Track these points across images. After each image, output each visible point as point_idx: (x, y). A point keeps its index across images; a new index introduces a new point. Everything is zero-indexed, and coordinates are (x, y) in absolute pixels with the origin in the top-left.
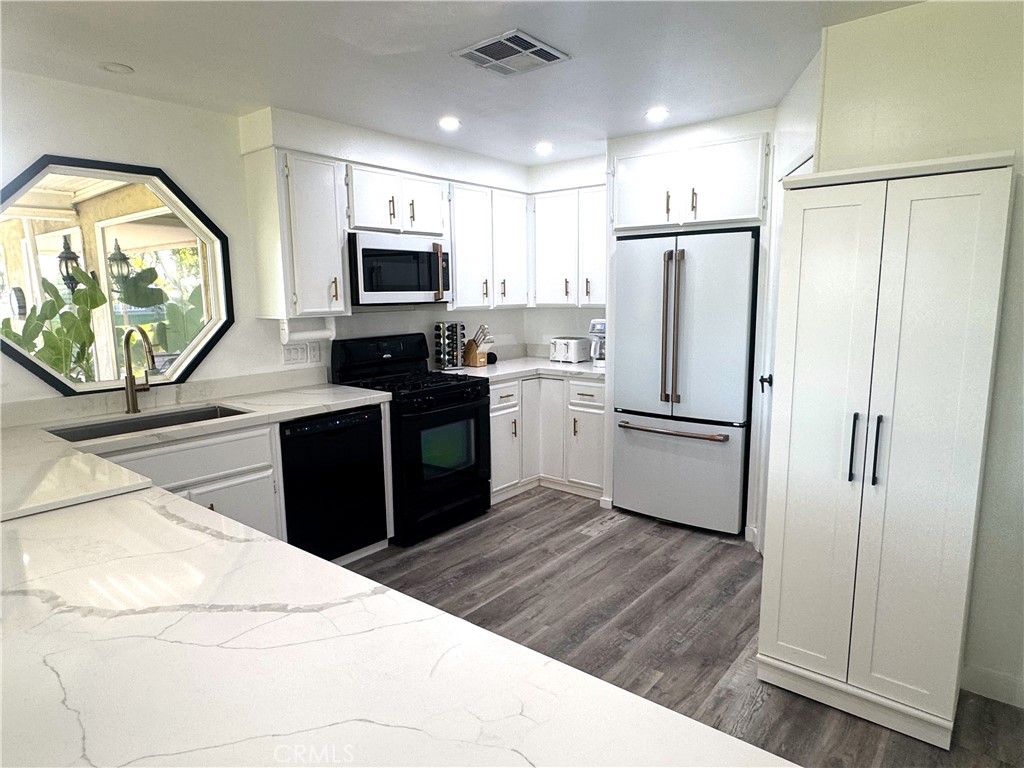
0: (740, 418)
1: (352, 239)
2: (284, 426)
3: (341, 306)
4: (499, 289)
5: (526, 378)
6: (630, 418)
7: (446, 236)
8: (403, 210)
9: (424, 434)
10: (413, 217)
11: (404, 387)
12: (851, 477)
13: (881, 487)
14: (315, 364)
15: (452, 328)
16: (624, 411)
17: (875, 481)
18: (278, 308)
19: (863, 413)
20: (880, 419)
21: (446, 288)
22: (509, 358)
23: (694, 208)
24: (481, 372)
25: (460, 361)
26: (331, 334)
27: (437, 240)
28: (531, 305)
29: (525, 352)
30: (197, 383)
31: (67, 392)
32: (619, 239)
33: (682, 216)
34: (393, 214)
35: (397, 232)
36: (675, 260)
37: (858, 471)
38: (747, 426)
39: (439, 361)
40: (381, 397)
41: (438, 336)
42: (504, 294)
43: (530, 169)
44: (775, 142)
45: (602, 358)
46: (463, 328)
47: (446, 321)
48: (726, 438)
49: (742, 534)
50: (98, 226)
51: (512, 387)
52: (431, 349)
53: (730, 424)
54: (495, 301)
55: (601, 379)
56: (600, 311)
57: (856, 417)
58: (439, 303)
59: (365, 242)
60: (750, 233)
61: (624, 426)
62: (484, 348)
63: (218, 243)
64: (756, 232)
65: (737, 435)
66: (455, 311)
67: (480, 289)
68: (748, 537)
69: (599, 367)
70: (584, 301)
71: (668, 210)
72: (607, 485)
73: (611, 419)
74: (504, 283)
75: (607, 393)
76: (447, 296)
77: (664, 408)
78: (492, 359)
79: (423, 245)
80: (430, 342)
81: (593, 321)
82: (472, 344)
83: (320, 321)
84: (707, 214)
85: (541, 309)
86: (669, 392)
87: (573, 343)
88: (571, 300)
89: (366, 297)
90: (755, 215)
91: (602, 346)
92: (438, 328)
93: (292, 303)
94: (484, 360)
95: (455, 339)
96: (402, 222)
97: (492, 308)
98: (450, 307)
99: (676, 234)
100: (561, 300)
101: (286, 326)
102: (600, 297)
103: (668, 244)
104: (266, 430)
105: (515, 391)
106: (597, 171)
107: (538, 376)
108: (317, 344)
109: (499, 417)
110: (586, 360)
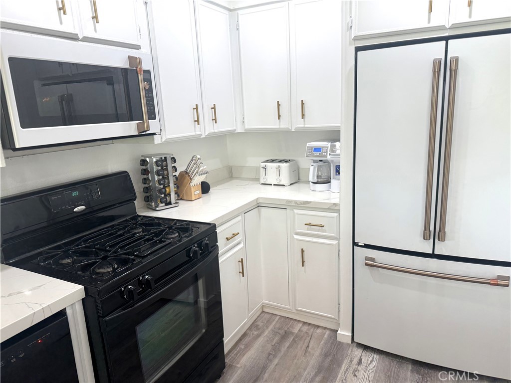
4: (209, 115)
7: (145, 48)
9: (141, 329)
15: (162, 162)
16: (368, 247)
21: (152, 116)
25: (173, 196)
27: (134, 53)
28: (240, 130)
29: (230, 174)
32: (358, 50)
35: (73, 37)
41: (145, 173)
42: (215, 120)
46: (174, 161)
55: (334, 208)
58: (144, 134)
61: (370, 265)
62: (197, 179)
66: (164, 143)
67: (190, 116)
70: (299, 124)
71: (430, 10)
72: (345, 318)
74: (214, 108)
78: (205, 188)
79: (116, 59)
80: (136, 179)
82: (185, 177)
85: (249, 134)
88: (284, 124)
92: (144, 162)
94: (199, 192)
95: (168, 174)
97: (203, 136)
98: (157, 140)
103: (436, 51)
107: (258, 205)
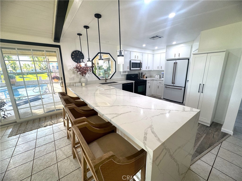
0: (184, 86)
1: (130, 61)
2: (123, 84)
3: (129, 70)
4: (148, 68)
5: (151, 80)
6: (167, 86)
7: (142, 61)
8: (137, 57)
9: (138, 87)
10: (138, 58)
11: (136, 80)
12: (199, 92)
13: (203, 93)
14: (124, 77)
15: (141, 73)
16: (166, 85)
17: (202, 92)
18: (121, 70)
19: (201, 84)
20: (204, 84)
21: (141, 68)
22: (148, 78)
23: (179, 56)
24: (145, 79)
25: (142, 77)
26: (127, 73)
27: (141, 61)
28: (152, 70)
29: (151, 77)
30: (112, 79)
31: (100, 79)
32: (167, 60)
33: (177, 57)
34: (135, 58)
35: (136, 60)
36: (175, 64)
37: (200, 91)
38: (185, 87)
39: (139, 77)
40: (133, 82)
41: (139, 74)
43: (153, 50)
44: (193, 46)
45: (163, 78)
46: (143, 73)
47: (141, 72)
48: (181, 89)
49: (183, 103)
50: (96, 60)
51: (150, 81)
52: (139, 76)
53: (182, 87)
54: (148, 69)
55: (163, 80)
56: (163, 71)
57: (200, 84)
58: (140, 69)
59: (132, 61)
60: (188, 60)
61: (166, 87)
62: (146, 76)
63: (115, 62)
64: (189, 59)
65: (183, 89)
67: (146, 68)
68: (184, 103)
69: (162, 79)
70: (161, 69)
71: (175, 56)
72: (163, 95)
73: (164, 86)
75: (163, 83)
76: (141, 69)
77: (172, 85)
78: (146, 77)
79: (139, 62)
80: (138, 75)
81: (162, 72)
82: (144, 76)
83: (125, 72)
84: (181, 57)
85: (154, 71)
86: (173, 82)
87: (158, 75)
88: (159, 69)
89: (132, 69)
90: (189, 57)
91: (163, 76)
92: (139, 73)
93: (123, 69)
94: (145, 78)
95: (142, 75)
96: (136, 59)
98: (142, 70)
99: (176, 60)
100: (157, 69)
101: (122, 72)
102: (163, 69)
103: (175, 61)
104: (121, 85)
105: (150, 82)
106: (164, 51)
107: (153, 80)
108: (125, 75)
109: (148, 85)
110: (160, 78)
